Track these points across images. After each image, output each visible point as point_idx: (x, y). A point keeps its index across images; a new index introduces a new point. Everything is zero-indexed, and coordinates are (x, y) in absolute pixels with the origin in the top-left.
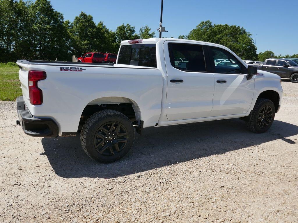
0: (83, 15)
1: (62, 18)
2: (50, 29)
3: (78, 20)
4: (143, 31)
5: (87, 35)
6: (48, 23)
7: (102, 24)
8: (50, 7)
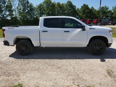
0: (84, 5)
1: (76, 7)
2: (71, 12)
3: (82, 7)
4: (114, 8)
5: (85, 13)
6: (70, 10)
7: (93, 7)
8: (72, 4)
